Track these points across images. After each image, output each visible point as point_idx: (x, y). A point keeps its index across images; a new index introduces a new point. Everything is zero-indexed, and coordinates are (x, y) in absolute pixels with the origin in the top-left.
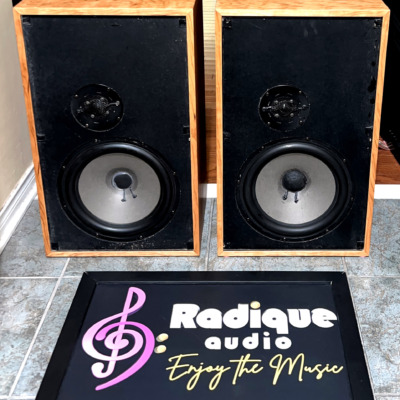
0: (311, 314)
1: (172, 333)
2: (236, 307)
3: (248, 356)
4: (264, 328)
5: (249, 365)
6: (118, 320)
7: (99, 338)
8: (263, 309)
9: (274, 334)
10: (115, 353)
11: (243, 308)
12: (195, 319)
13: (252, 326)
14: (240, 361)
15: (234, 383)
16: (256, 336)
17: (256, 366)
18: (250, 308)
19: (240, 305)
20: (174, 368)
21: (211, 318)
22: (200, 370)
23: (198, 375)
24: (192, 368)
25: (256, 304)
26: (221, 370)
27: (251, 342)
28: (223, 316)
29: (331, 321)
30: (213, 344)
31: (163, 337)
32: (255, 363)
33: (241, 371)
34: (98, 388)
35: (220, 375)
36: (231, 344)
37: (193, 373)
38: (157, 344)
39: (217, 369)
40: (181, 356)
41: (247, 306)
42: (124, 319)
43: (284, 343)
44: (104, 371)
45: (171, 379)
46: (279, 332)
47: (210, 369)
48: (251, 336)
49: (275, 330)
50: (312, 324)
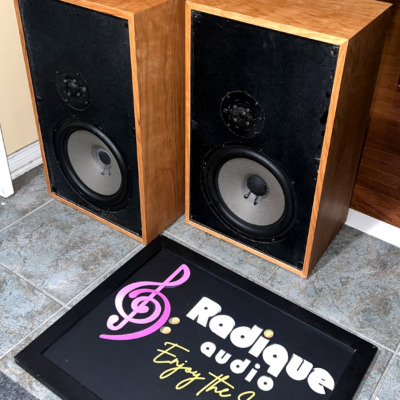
0: (312, 371)
1: (185, 320)
3: (227, 377)
4: (260, 359)
5: (221, 386)
6: (155, 287)
7: (131, 296)
8: (272, 341)
9: (264, 370)
10: (133, 314)
11: (257, 330)
12: (210, 319)
13: (251, 352)
14: (217, 378)
15: (198, 394)
16: (247, 362)
17: (227, 390)
18: (262, 334)
19: (255, 327)
20: (164, 352)
21: (223, 326)
22: (180, 367)
23: (176, 369)
24: (176, 360)
25: (269, 333)
26: (197, 376)
27: (239, 366)
28: (234, 328)
29: (326, 389)
30: (208, 349)
31: (175, 321)
32: (227, 387)
33: (211, 387)
34: (103, 336)
35: (192, 379)
36: (222, 358)
37: (174, 365)
38: (167, 324)
39: (194, 373)
40: (176, 345)
41: (261, 330)
42: (159, 289)
43: (266, 384)
44: (116, 324)
45: (154, 360)
46: (269, 371)
47: (188, 370)
48: (243, 360)
49: (268, 366)
50: (306, 380)
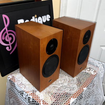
2: (32, 18)
7: (3, 39)
8: (37, 17)
11: (33, 17)
18: (35, 18)
25: (36, 16)
34: (11, 54)
41: (34, 17)
50: (46, 20)
